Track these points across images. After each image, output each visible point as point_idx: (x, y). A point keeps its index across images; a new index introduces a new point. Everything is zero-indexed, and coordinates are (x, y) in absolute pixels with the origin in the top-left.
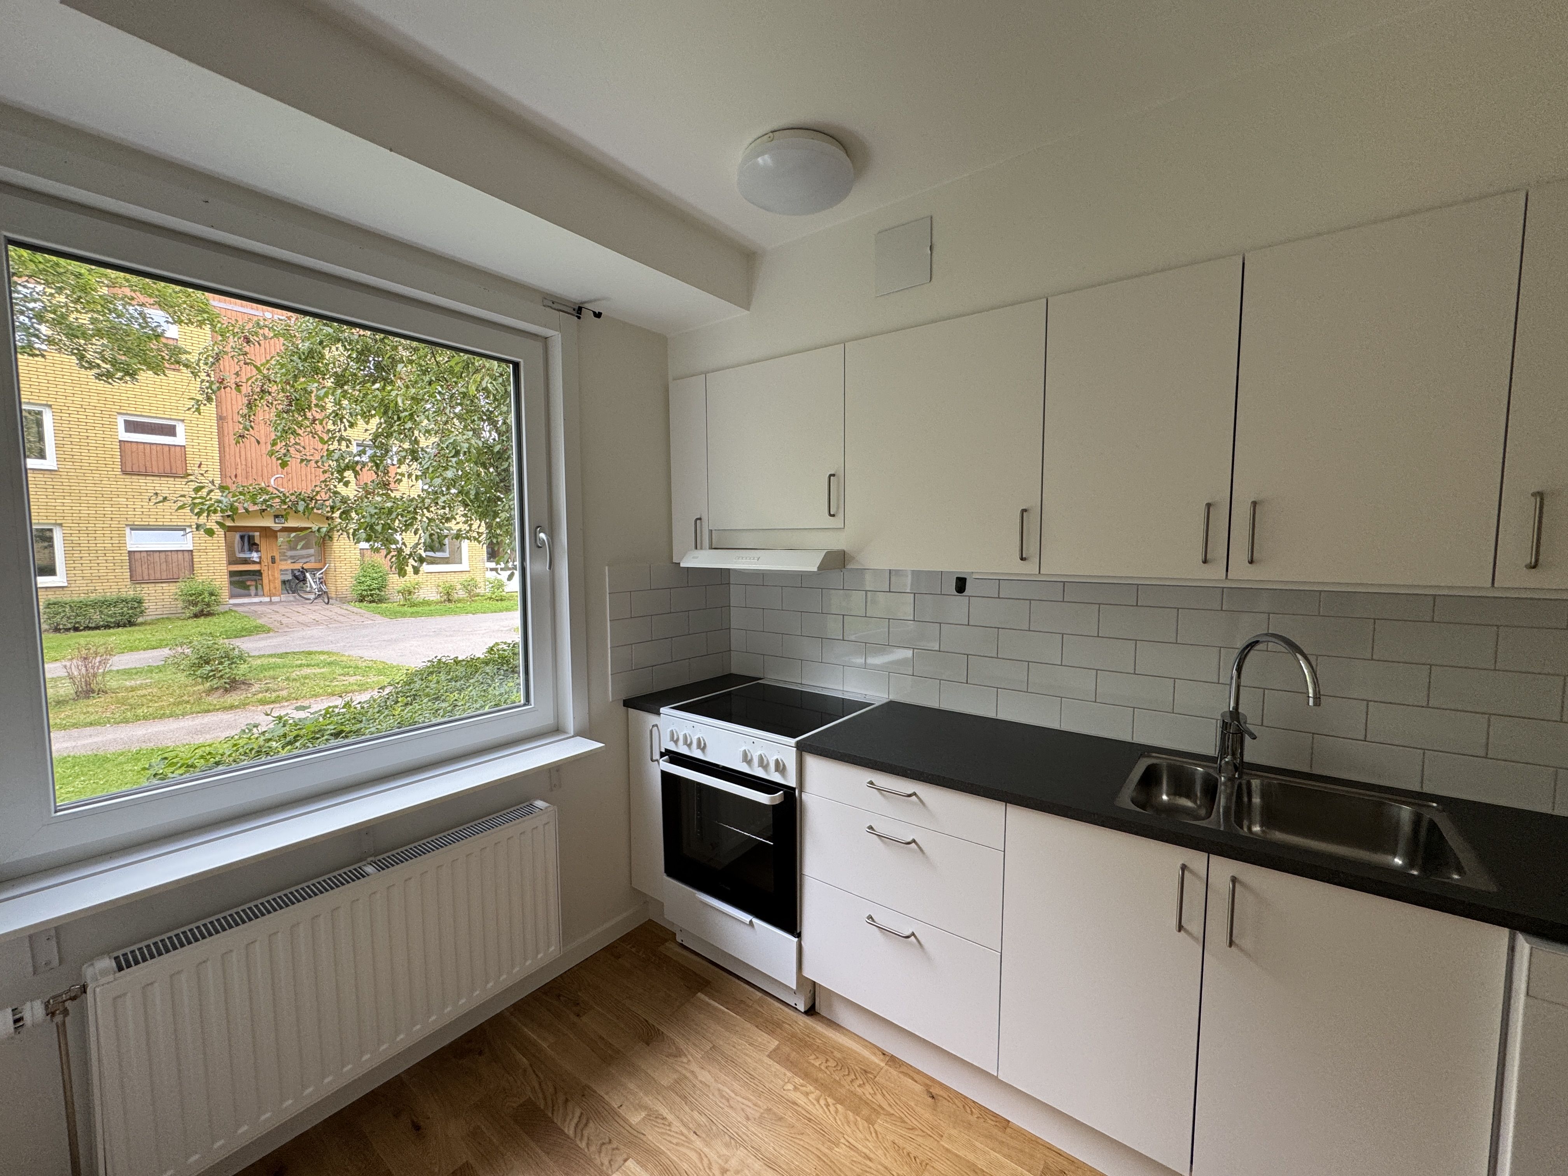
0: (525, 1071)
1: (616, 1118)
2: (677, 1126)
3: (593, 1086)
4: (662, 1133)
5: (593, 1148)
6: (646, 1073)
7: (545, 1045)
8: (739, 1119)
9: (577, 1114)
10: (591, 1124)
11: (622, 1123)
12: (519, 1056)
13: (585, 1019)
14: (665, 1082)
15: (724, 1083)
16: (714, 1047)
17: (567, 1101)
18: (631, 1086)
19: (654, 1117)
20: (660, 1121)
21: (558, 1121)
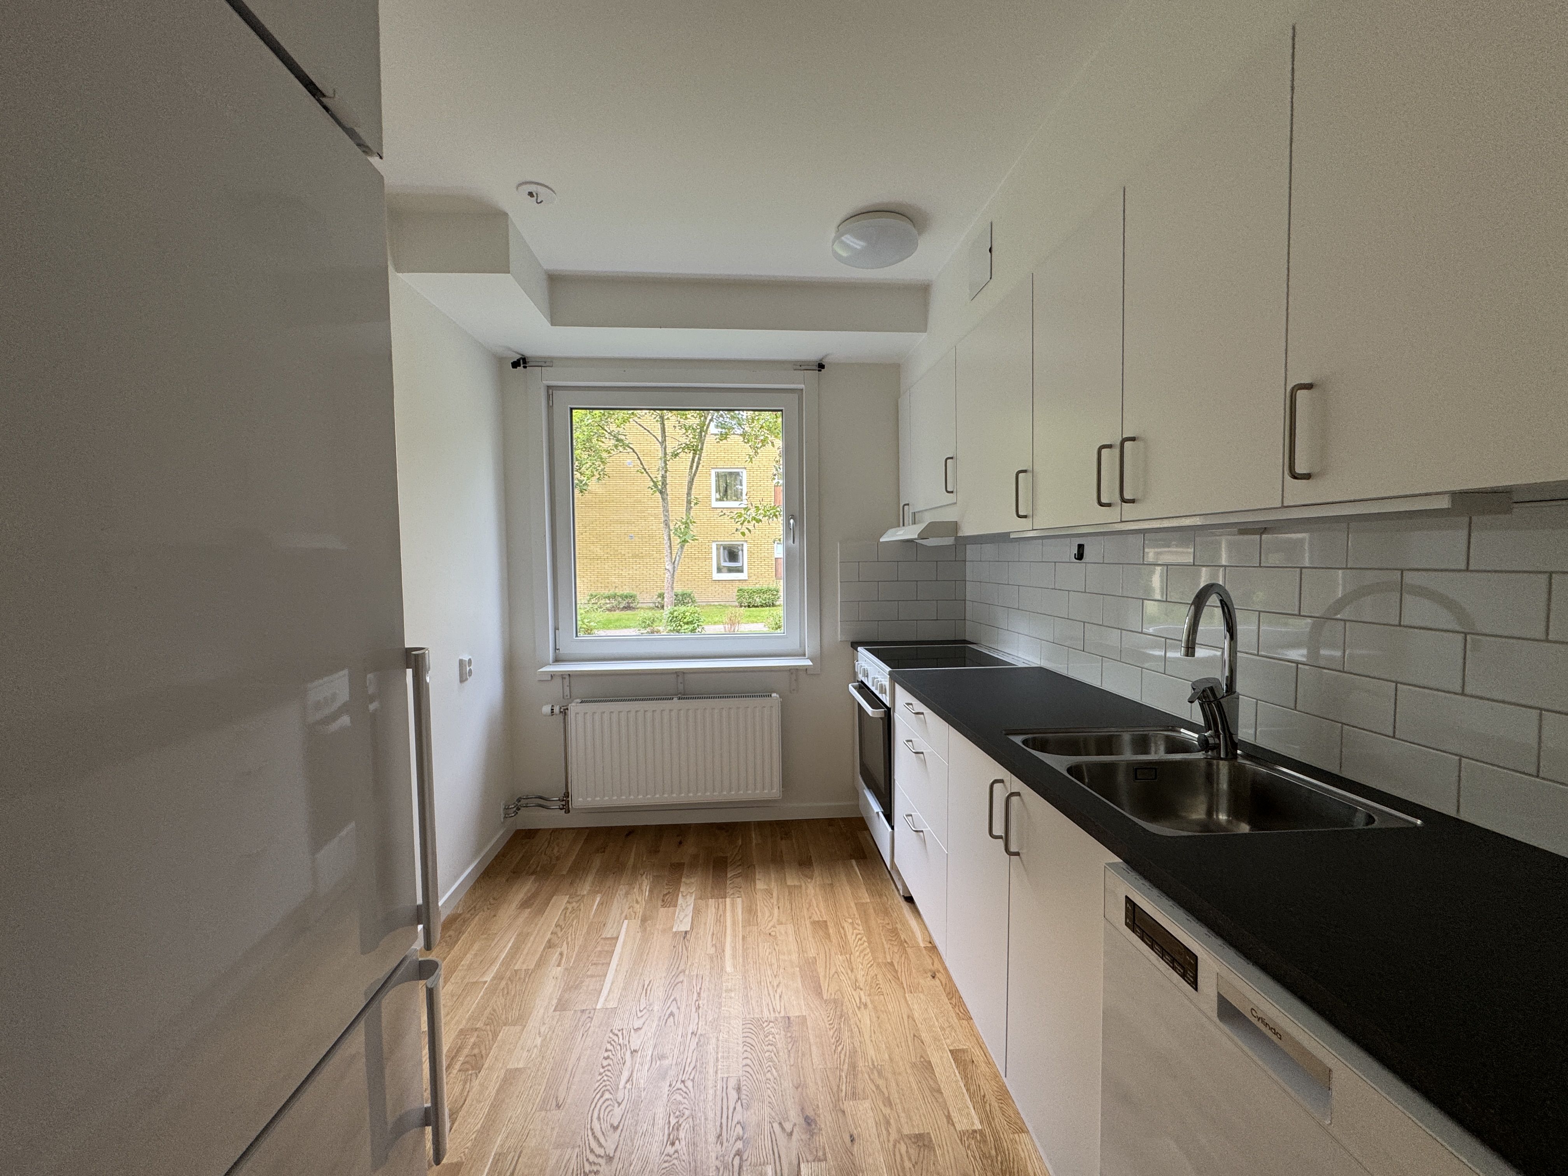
0: (736, 846)
1: (752, 883)
2: (774, 901)
3: (756, 866)
4: (765, 899)
5: (731, 886)
6: (785, 875)
7: (754, 842)
8: (806, 915)
9: (739, 872)
10: (740, 878)
11: (753, 887)
12: (740, 840)
13: (783, 842)
14: (789, 883)
15: (817, 899)
16: (832, 884)
17: (740, 865)
18: (773, 876)
19: (769, 892)
20: (769, 894)
21: (729, 869)
